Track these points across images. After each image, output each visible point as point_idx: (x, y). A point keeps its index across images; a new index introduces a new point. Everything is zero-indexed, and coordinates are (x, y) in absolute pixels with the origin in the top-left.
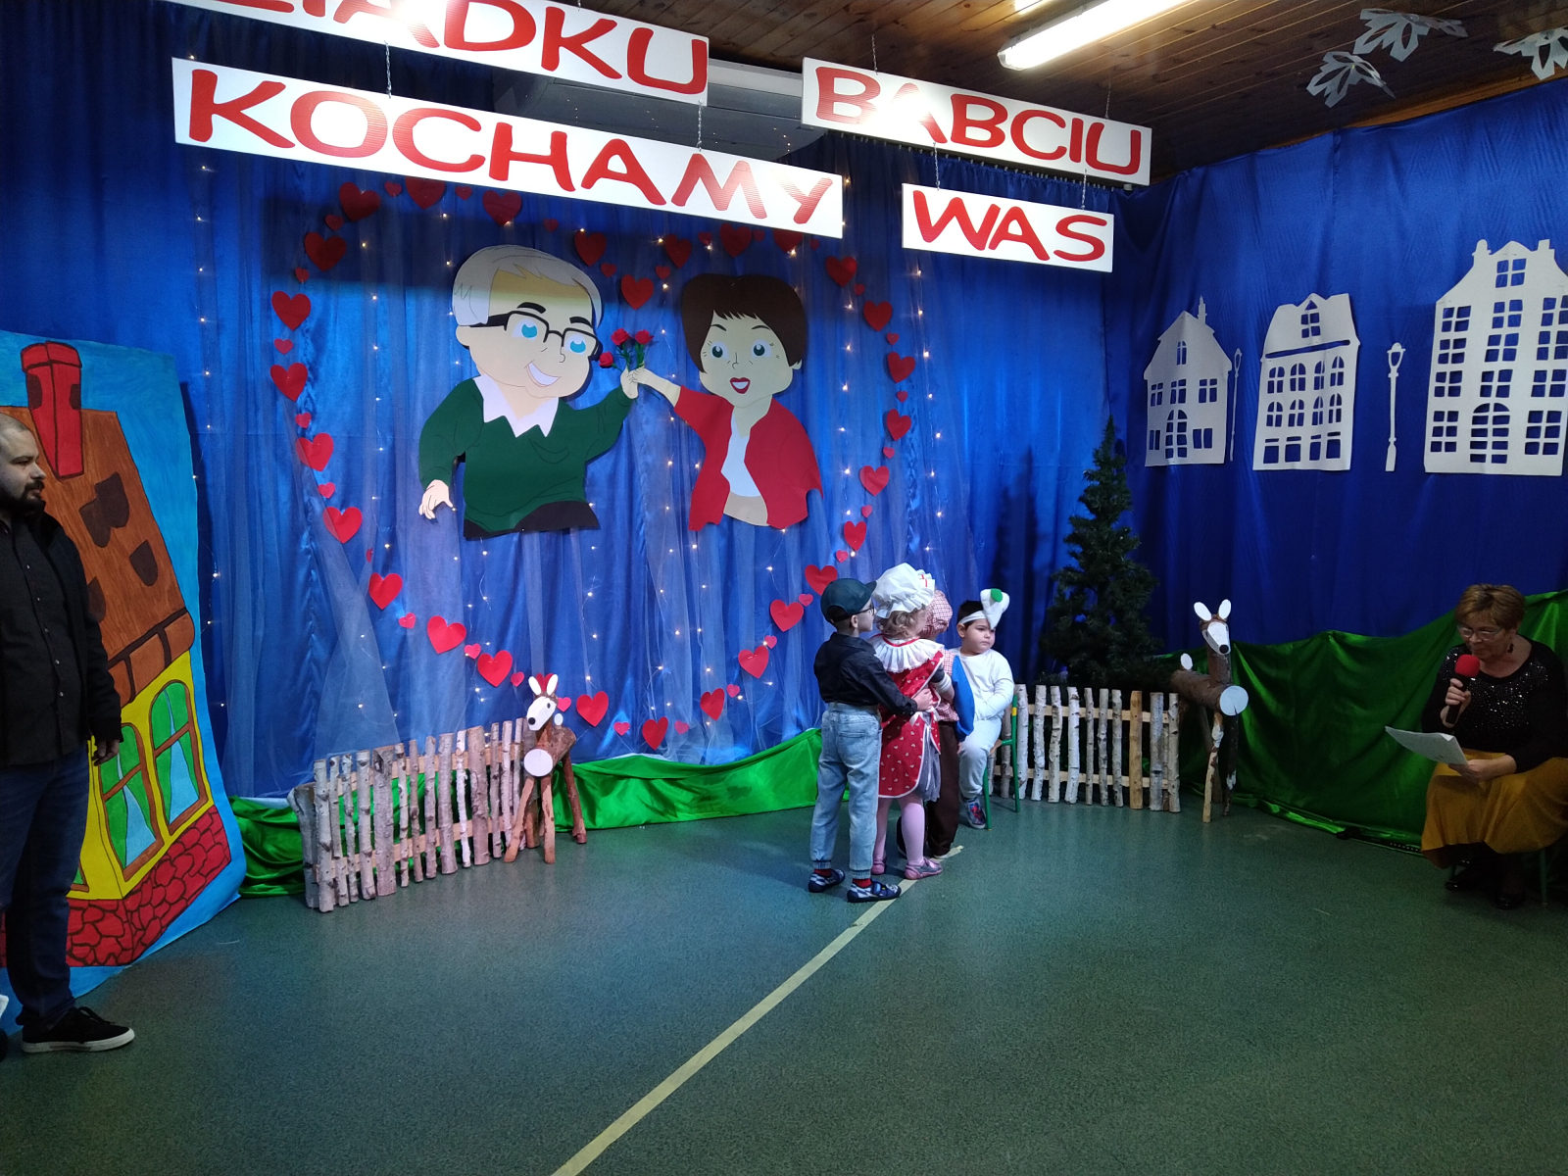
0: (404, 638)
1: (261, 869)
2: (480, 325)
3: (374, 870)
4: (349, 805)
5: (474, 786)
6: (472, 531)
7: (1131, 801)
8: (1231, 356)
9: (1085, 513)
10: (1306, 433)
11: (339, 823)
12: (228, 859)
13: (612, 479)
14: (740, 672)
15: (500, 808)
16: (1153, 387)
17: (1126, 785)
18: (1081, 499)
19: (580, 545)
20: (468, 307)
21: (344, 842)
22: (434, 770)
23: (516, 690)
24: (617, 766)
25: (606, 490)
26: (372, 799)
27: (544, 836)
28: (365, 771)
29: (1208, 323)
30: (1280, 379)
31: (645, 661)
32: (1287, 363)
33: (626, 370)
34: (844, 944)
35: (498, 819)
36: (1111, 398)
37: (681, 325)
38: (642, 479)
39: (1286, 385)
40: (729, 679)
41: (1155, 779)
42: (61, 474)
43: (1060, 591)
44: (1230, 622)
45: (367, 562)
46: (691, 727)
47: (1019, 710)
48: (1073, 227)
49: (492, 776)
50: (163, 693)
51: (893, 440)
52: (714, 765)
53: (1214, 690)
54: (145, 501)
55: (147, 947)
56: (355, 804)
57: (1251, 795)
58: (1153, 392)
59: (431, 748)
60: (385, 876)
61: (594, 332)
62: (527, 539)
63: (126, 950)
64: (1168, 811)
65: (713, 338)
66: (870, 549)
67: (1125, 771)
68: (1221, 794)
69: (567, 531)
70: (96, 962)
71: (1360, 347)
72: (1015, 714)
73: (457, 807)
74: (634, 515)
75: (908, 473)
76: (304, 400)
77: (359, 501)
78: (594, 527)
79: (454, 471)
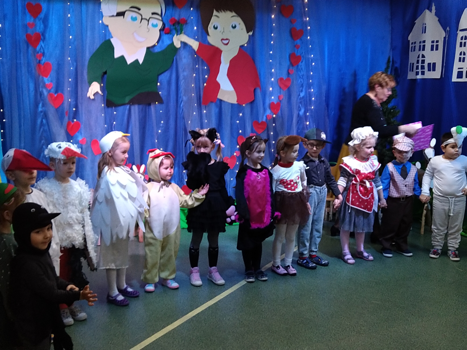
2: (113, 16)
6: (109, 104)
8: (445, 30)
13: (169, 83)
19: (155, 109)
20: (108, 8)
25: (166, 86)
29: (436, 14)
30: (465, 41)
33: (176, 35)
38: (182, 83)
45: (66, 116)
51: (293, 66)
61: (162, 18)
62: (133, 107)
65: (214, 21)
66: (282, 114)
69: (150, 105)
74: (179, 99)
75: (299, 81)
76: (39, 48)
77: (63, 90)
78: (161, 101)
79: (102, 78)
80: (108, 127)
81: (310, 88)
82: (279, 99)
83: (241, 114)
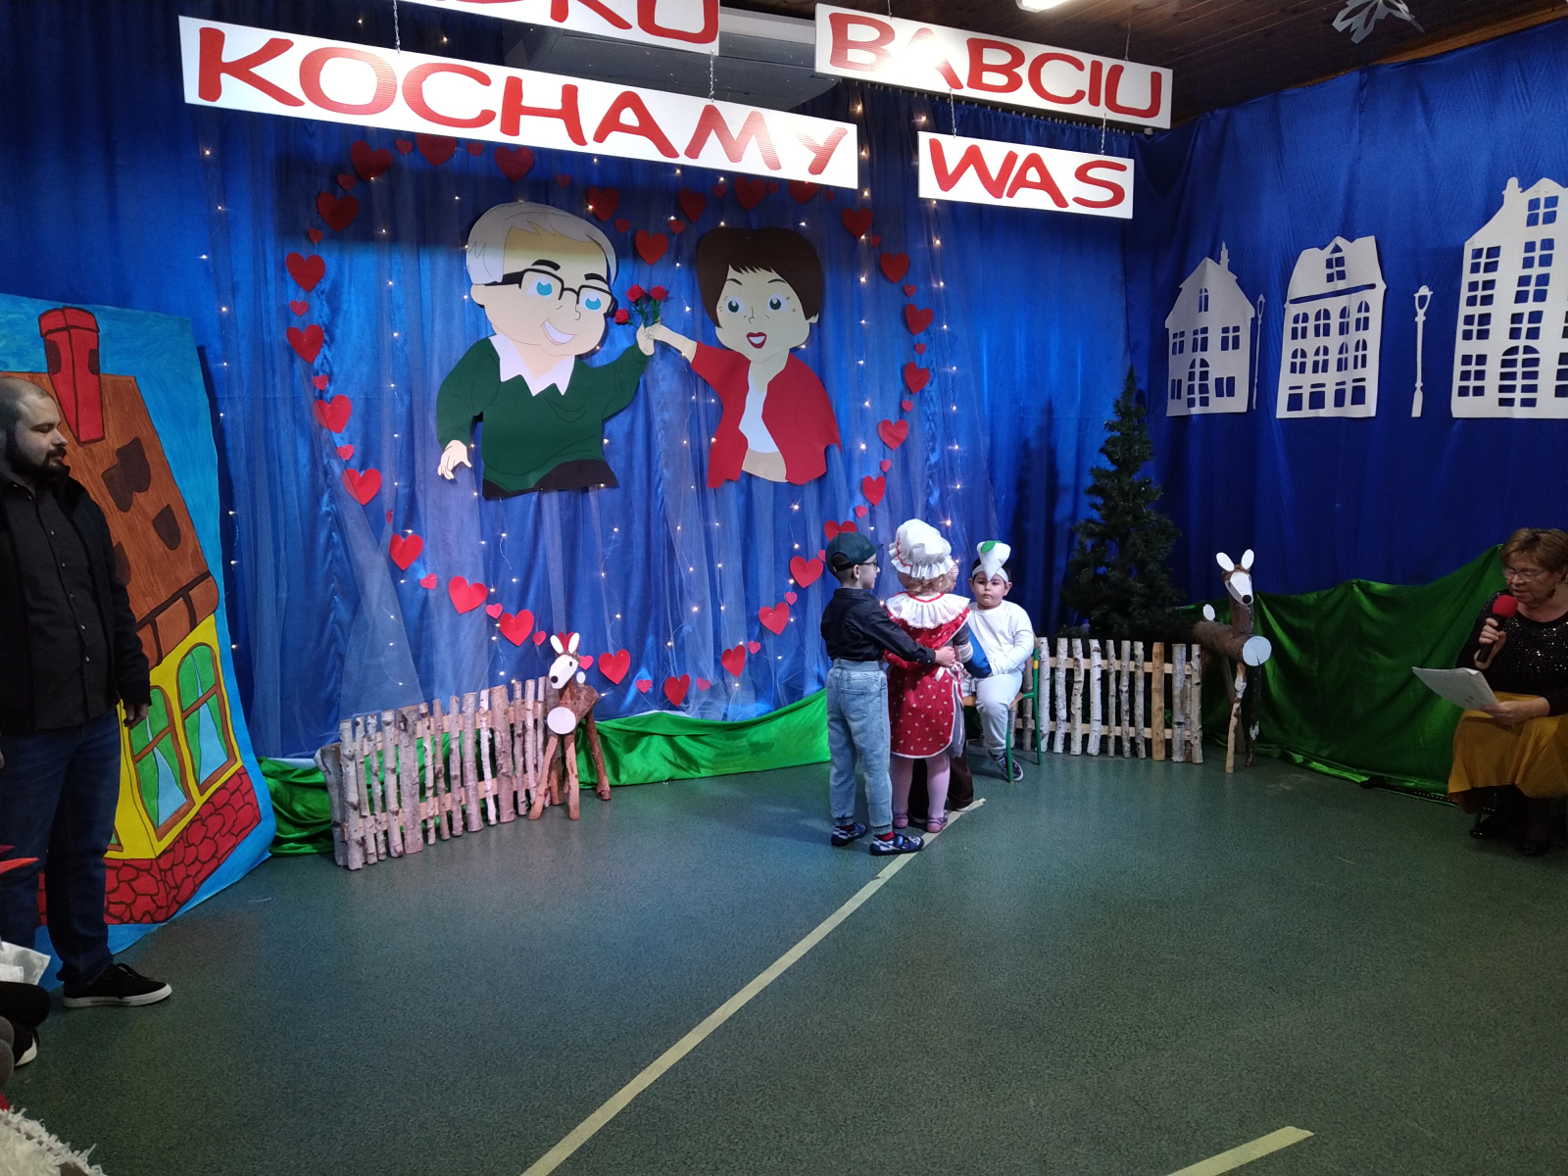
0: (426, 600)
1: (289, 828)
2: (495, 284)
3: (401, 828)
4: (375, 765)
5: (498, 744)
6: (491, 491)
7: (1154, 753)
8: (1254, 304)
9: (1106, 464)
10: (1330, 380)
11: (366, 782)
12: (258, 819)
13: (630, 436)
14: (761, 629)
15: (525, 766)
16: (1175, 336)
17: (1148, 736)
18: (1102, 450)
19: (597, 499)
20: (483, 265)
21: (371, 801)
22: (458, 729)
23: (538, 649)
24: (641, 723)
25: (623, 447)
26: (397, 759)
27: (568, 793)
28: (390, 731)
29: (1231, 268)
30: (1304, 325)
31: (666, 619)
32: (1311, 308)
33: (642, 327)
34: (867, 896)
35: (522, 777)
36: (1132, 348)
37: (697, 281)
38: (659, 436)
39: (1311, 331)
40: (749, 636)
41: (1178, 730)
42: (82, 440)
43: (1081, 543)
44: (1252, 572)
45: (387, 523)
46: (713, 684)
47: (1040, 663)
48: (1092, 173)
49: (515, 735)
50: (189, 657)
51: (911, 393)
52: (735, 722)
53: (1237, 640)
54: (166, 465)
55: (181, 905)
56: (382, 764)
57: (1274, 746)
58: (1175, 340)
59: (454, 707)
60: (412, 834)
61: (609, 288)
62: (545, 498)
63: (161, 908)
64: (1191, 762)
65: (729, 293)
66: (889, 505)
67: (1148, 723)
68: (1244, 745)
69: (585, 490)
70: (132, 920)
71: (1386, 291)
72: (1036, 667)
73: (482, 766)
74: (653, 473)
75: (928, 426)
76: (320, 361)
77: (378, 463)
78: (612, 483)
79: (472, 429)
80: (489, 545)
81: (951, 442)
82: (881, 469)
83: (796, 507)
